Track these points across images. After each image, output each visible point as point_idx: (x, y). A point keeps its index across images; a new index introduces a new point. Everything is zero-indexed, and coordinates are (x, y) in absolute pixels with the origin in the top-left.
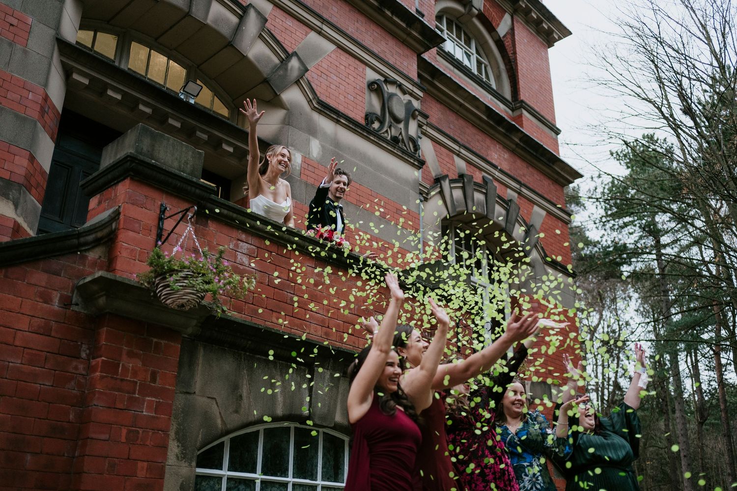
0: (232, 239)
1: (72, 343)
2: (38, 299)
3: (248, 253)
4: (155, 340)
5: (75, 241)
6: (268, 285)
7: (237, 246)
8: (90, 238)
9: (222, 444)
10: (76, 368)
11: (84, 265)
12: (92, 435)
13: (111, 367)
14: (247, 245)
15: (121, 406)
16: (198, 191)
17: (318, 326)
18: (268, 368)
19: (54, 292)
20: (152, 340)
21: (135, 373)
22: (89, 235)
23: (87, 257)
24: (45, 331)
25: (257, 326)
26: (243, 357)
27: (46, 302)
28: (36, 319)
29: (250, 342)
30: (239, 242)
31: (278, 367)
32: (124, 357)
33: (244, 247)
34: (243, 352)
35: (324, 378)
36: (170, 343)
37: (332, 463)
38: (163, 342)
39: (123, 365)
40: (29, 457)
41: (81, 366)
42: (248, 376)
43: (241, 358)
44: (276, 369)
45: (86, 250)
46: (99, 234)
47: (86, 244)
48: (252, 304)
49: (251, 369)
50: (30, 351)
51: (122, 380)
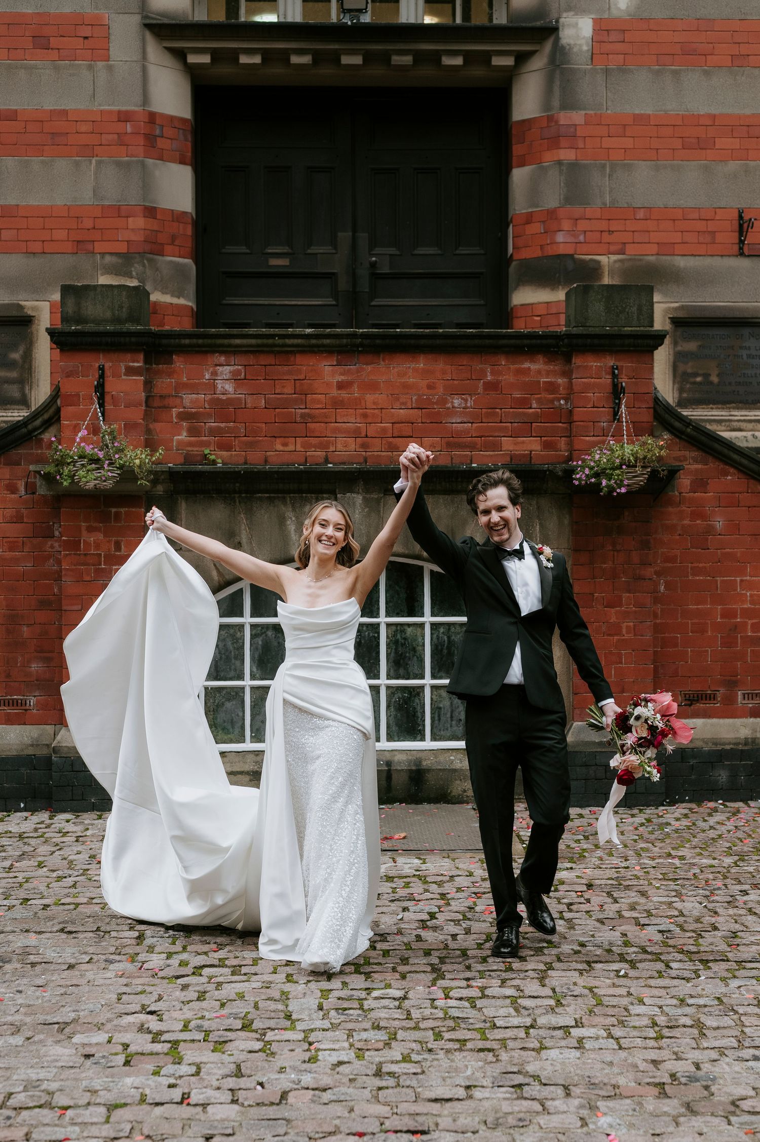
0: (208, 367)
1: (44, 525)
2: (5, 492)
3: (231, 377)
4: (113, 510)
5: (24, 430)
6: (266, 408)
7: (215, 373)
8: (38, 422)
9: (240, 591)
10: (52, 547)
11: (42, 449)
12: (64, 608)
13: (73, 545)
14: (228, 368)
15: (88, 578)
16: (133, 339)
17: (349, 439)
18: (274, 507)
19: (19, 482)
20: (111, 512)
21: (97, 546)
22: (36, 420)
23: (42, 439)
24: (18, 519)
25: (232, 470)
26: (237, 501)
27: (13, 493)
28: (8, 510)
29: (237, 485)
30: (218, 367)
31: (289, 502)
32: (84, 533)
33: (225, 371)
34: (237, 495)
35: (354, 503)
36: (131, 509)
37: (403, 595)
38: (122, 510)
39: (84, 540)
40: (25, 629)
41: (56, 545)
42: (247, 519)
43: (235, 502)
44: (285, 504)
45: (40, 434)
46: (46, 416)
47: (35, 429)
48: (245, 436)
49: (250, 512)
50: (9, 539)
51: (85, 555)
